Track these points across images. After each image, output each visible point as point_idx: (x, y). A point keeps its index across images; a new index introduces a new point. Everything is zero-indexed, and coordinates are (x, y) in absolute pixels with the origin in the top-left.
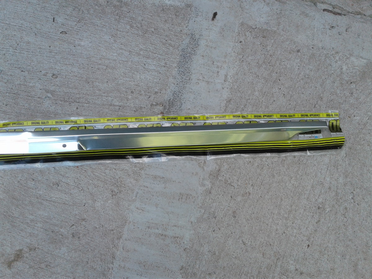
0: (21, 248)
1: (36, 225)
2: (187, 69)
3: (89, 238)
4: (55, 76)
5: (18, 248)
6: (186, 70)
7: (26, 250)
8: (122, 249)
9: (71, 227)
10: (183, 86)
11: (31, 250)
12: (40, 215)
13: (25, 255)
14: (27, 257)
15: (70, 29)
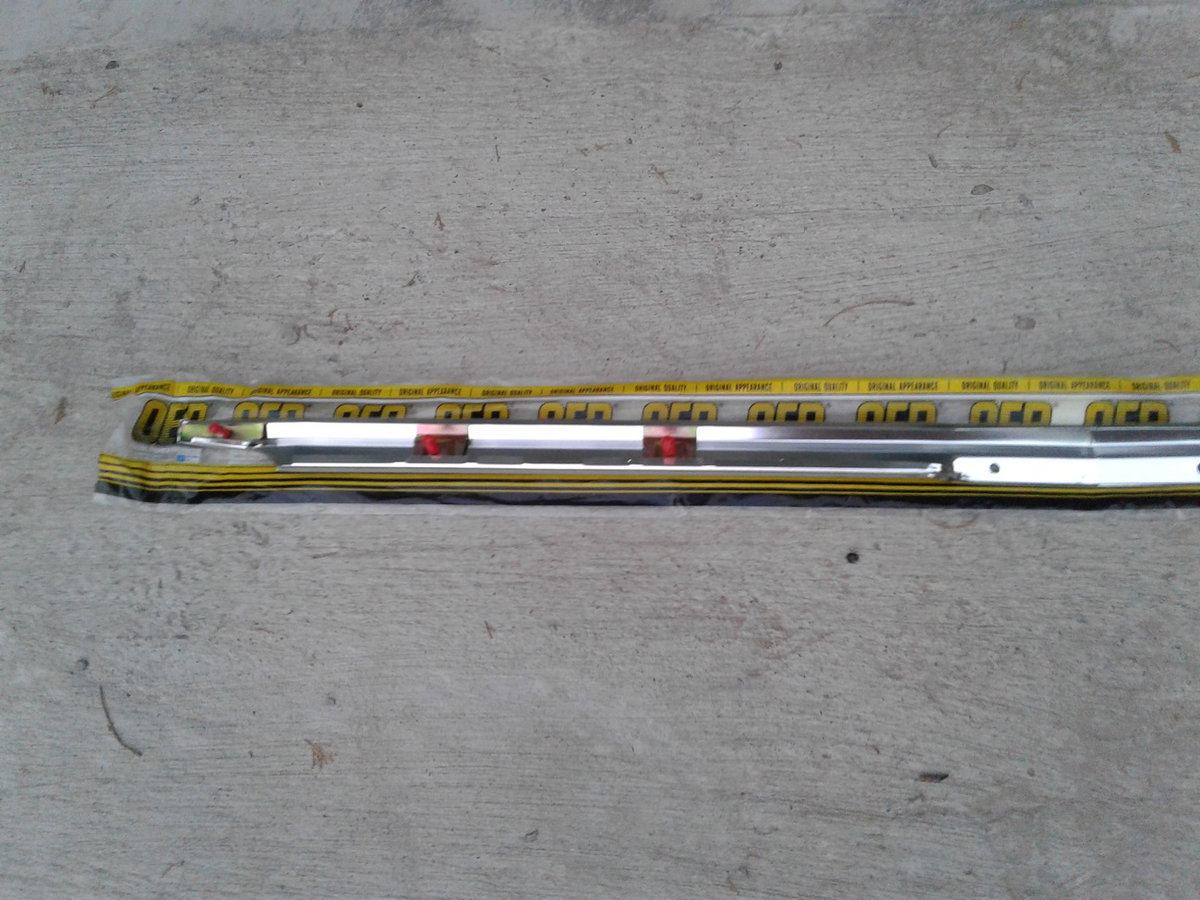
15: (994, 172)
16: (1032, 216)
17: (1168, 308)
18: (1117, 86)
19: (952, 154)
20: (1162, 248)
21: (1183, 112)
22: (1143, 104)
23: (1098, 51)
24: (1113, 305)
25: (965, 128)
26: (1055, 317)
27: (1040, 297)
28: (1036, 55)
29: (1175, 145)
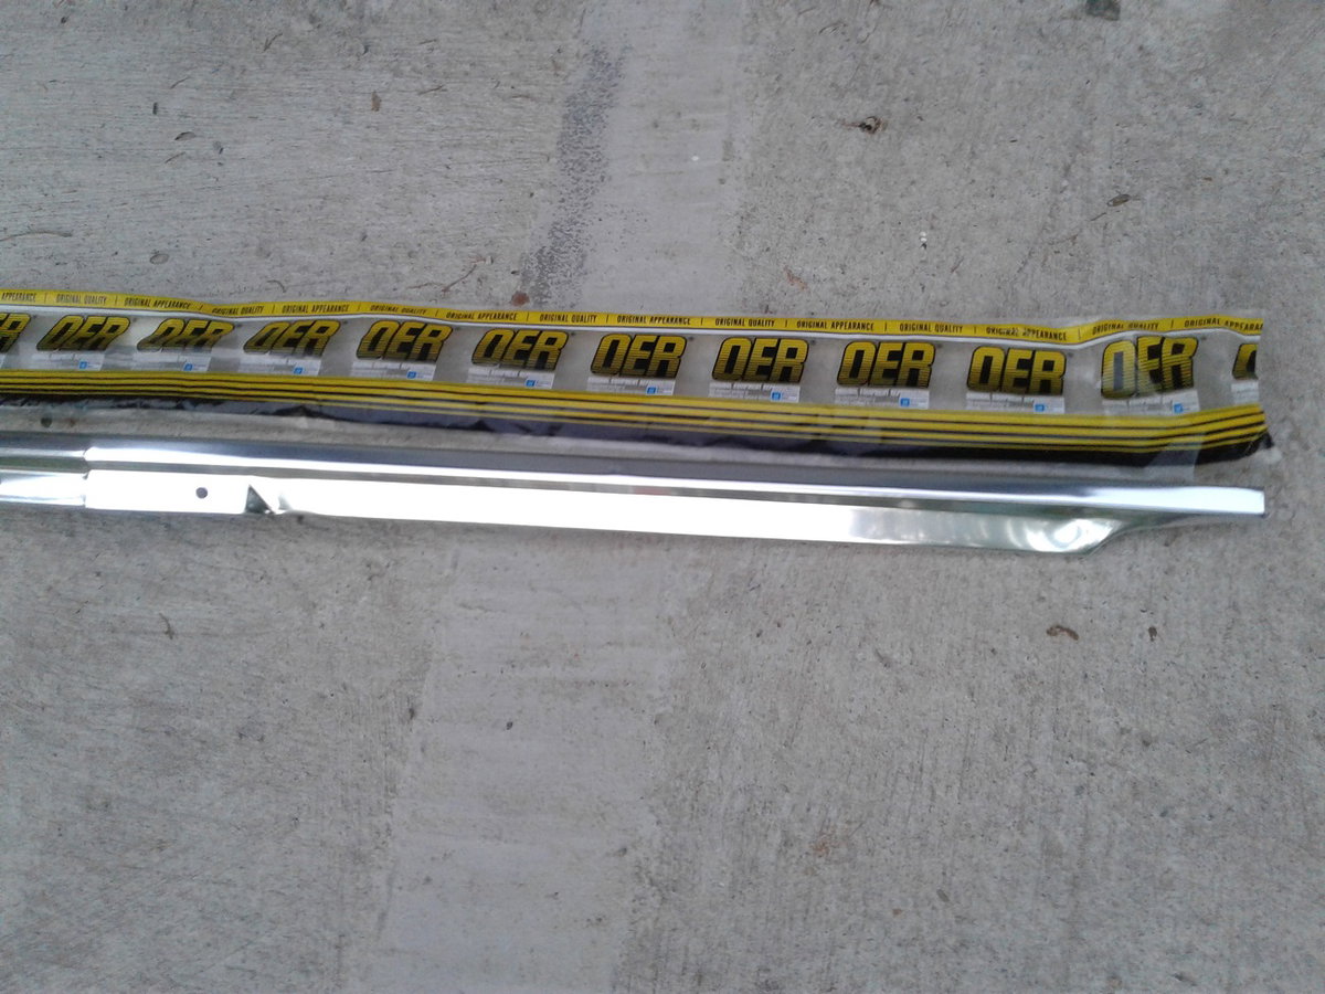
2: (588, 151)
4: (160, 259)
6: (586, 153)
10: (582, 202)
15: (206, 121)
16: (216, 162)
17: (296, 251)
18: (351, 50)
19: (174, 104)
20: (319, 197)
21: (397, 73)
22: (367, 66)
23: (351, 17)
24: (246, 246)
25: (199, 81)
26: (189, 254)
27: (185, 235)
28: (293, 20)
29: (376, 106)
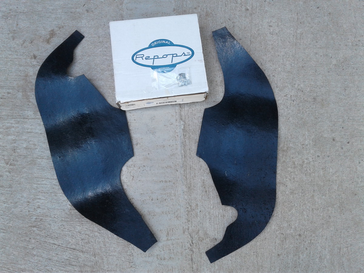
0: (52, 29)
1: (57, 11)
3: (100, 10)
5: (50, 30)
7: (56, 29)
8: (126, 10)
9: (83, 6)
11: (60, 28)
12: (57, 5)
13: (57, 32)
14: (59, 33)
